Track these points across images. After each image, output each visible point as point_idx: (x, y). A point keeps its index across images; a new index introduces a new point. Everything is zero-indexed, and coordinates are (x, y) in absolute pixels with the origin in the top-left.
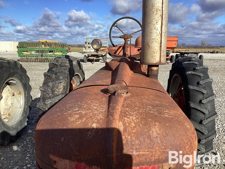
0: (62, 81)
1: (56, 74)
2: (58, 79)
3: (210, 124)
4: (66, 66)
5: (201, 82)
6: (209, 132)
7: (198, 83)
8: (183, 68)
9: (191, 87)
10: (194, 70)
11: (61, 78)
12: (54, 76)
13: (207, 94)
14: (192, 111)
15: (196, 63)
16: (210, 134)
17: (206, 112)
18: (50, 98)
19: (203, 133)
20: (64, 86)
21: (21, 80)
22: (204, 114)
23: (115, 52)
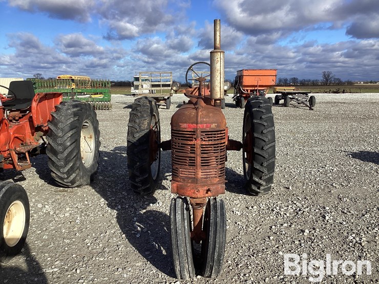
0: (146, 118)
1: (141, 112)
2: (142, 116)
3: (270, 150)
4: (147, 106)
5: (263, 117)
6: (269, 156)
7: (261, 118)
8: (251, 106)
9: (255, 121)
10: (259, 107)
11: (145, 116)
12: (139, 114)
13: (268, 125)
14: (256, 140)
15: (262, 101)
16: (270, 158)
17: (267, 140)
18: (137, 132)
19: (264, 157)
20: (148, 122)
21: (93, 123)
22: (265, 141)
23: (192, 93)
